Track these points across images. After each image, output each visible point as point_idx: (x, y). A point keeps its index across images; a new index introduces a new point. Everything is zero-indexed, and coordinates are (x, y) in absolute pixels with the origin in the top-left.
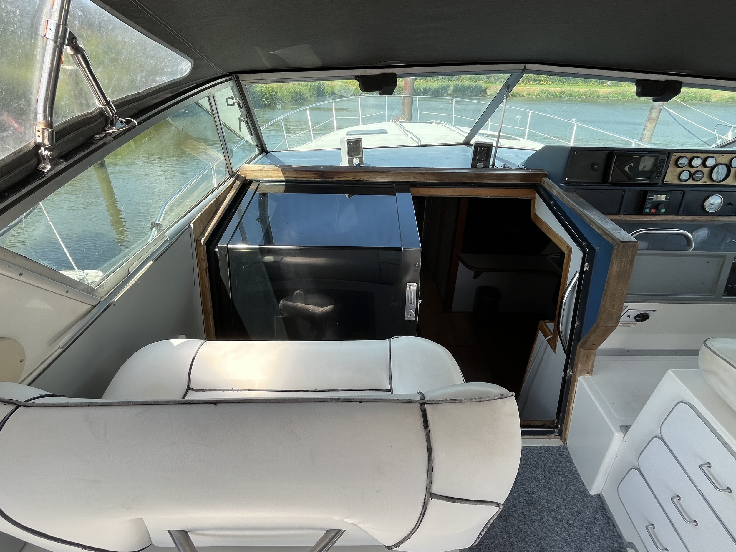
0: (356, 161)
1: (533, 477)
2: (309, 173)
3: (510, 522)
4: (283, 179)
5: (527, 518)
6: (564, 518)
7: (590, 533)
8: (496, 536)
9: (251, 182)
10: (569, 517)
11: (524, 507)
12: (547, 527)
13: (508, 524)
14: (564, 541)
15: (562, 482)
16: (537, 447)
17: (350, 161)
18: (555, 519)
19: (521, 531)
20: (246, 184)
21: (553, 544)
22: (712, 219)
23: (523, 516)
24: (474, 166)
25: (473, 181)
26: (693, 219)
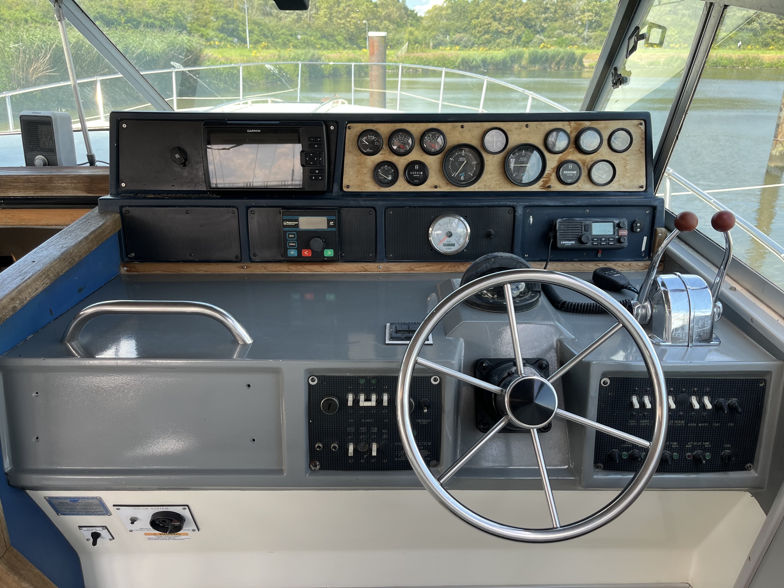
24: (30, 162)
26: (411, 270)
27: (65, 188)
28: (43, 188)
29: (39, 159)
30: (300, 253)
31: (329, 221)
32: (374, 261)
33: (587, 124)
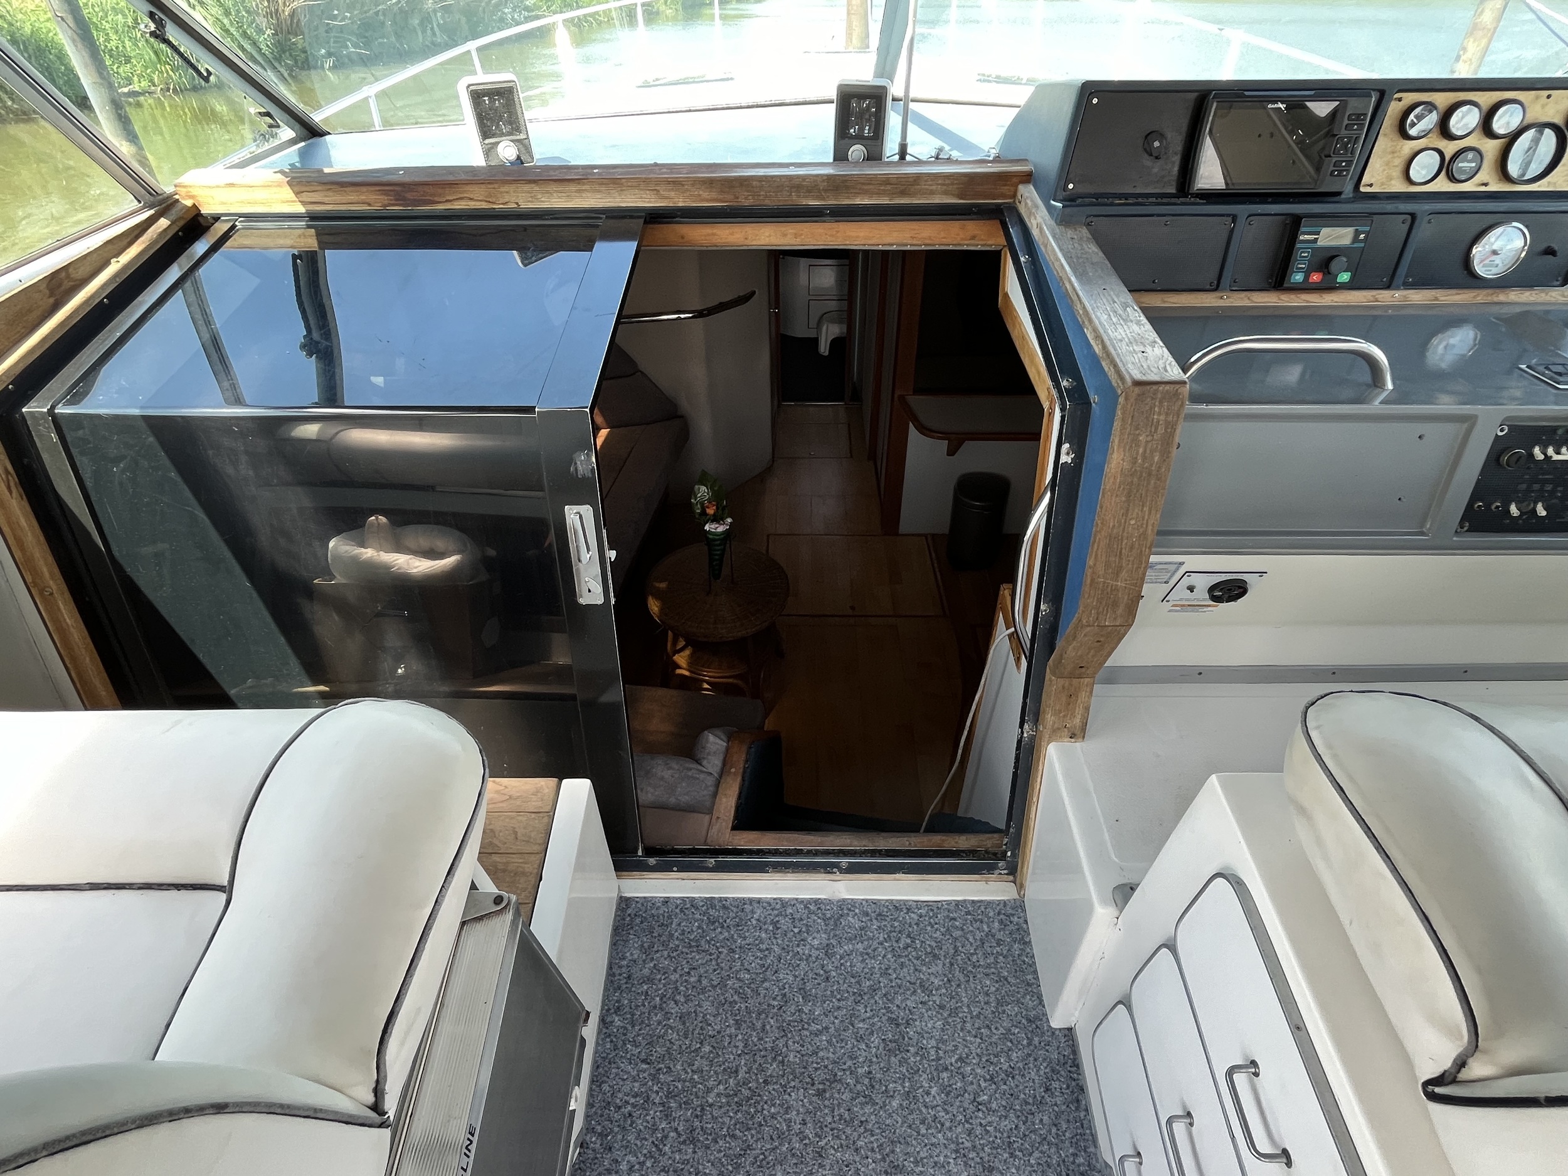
0: (507, 151)
1: (918, 982)
2: (364, 189)
3: (832, 1097)
4: (300, 209)
5: (877, 1087)
6: (970, 1088)
7: (1023, 1128)
8: (787, 1133)
9: (216, 218)
10: (983, 1084)
11: (874, 1059)
12: (920, 1111)
13: (827, 1103)
14: (953, 1146)
15: (987, 994)
16: (949, 903)
17: (489, 151)
18: (946, 1090)
19: (852, 1120)
21: (922, 1155)
22: (1489, 299)
23: (866, 1081)
24: (840, 156)
25: (824, 199)
26: (1434, 300)
27: (932, 193)
28: (903, 193)
29: (857, 151)
30: (1307, 277)
31: (1357, 233)
32: (1388, 287)
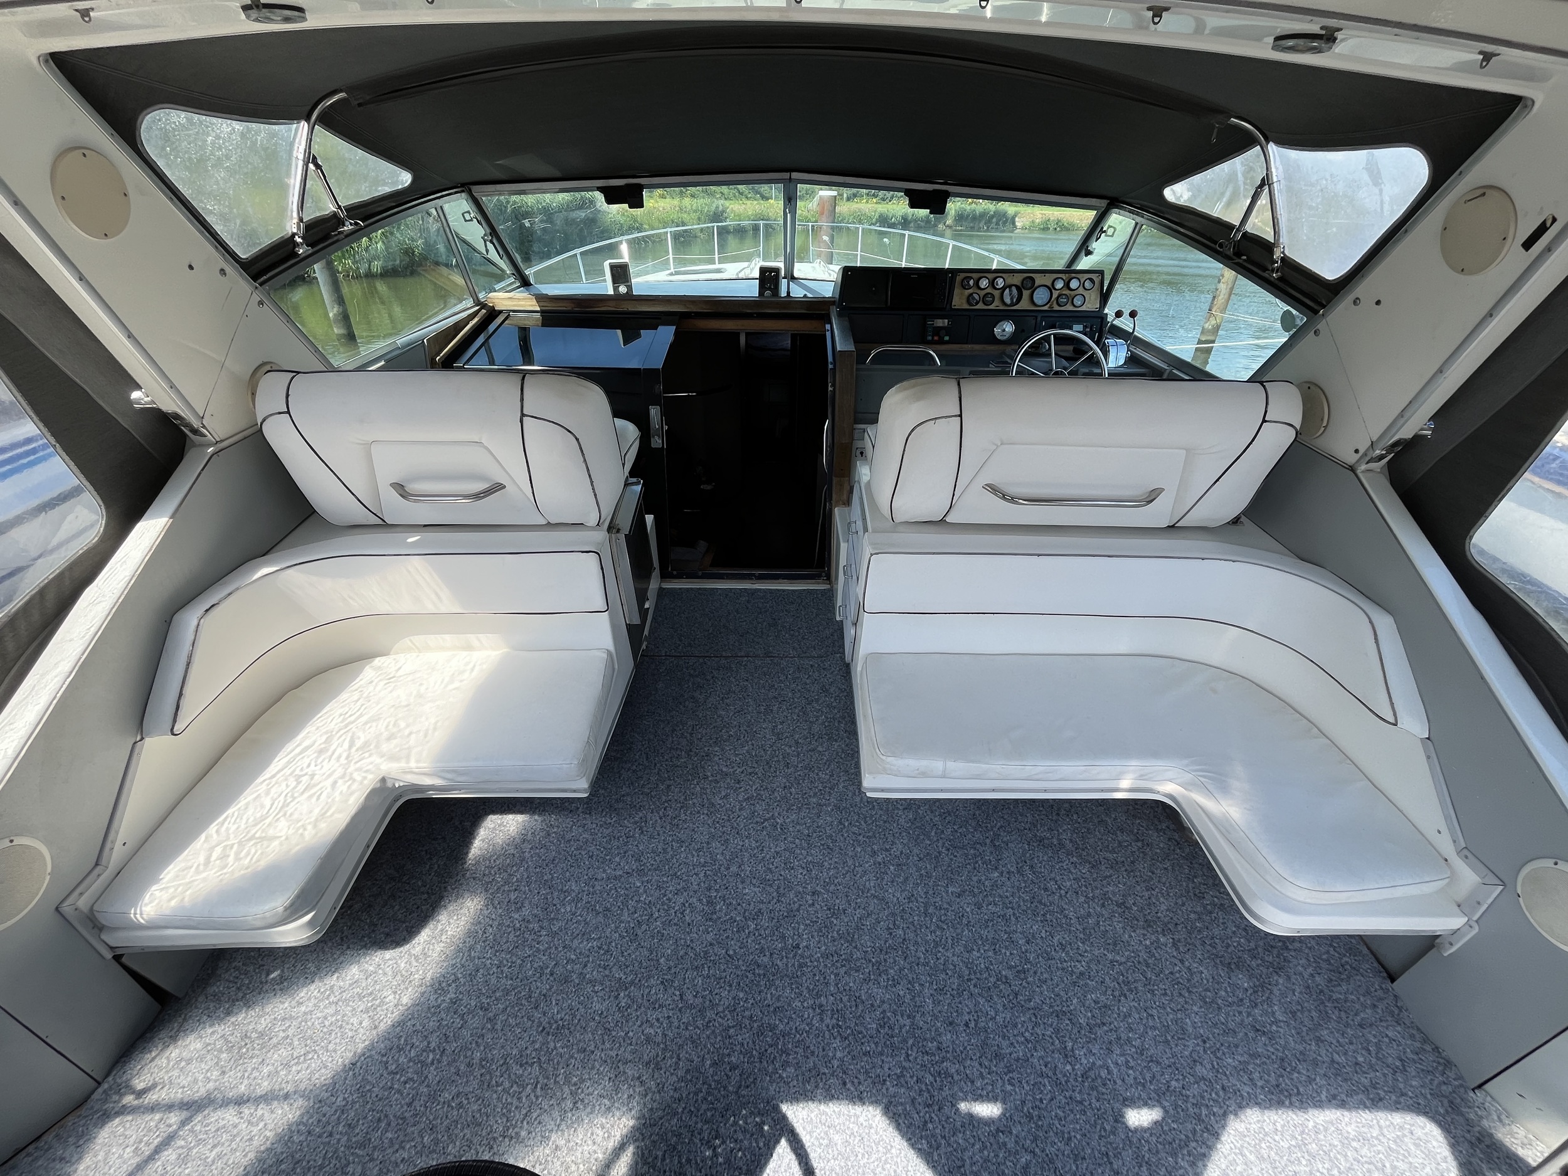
0: (623, 289)
9: (500, 312)
13: (744, 638)
15: (814, 613)
16: (801, 589)
17: (616, 289)
18: (792, 635)
19: (753, 641)
20: (493, 314)
23: (760, 633)
24: (761, 293)
26: (984, 348)
27: (796, 308)
28: (785, 308)
29: (767, 293)
30: (933, 338)
31: (950, 322)
32: (966, 343)
33: (1074, 275)
